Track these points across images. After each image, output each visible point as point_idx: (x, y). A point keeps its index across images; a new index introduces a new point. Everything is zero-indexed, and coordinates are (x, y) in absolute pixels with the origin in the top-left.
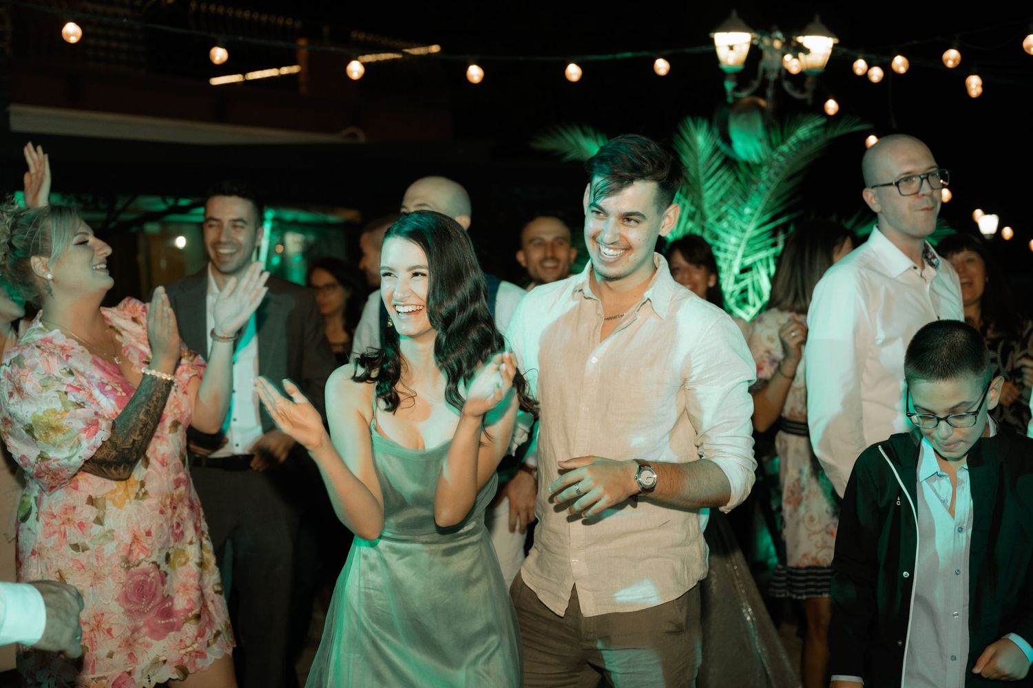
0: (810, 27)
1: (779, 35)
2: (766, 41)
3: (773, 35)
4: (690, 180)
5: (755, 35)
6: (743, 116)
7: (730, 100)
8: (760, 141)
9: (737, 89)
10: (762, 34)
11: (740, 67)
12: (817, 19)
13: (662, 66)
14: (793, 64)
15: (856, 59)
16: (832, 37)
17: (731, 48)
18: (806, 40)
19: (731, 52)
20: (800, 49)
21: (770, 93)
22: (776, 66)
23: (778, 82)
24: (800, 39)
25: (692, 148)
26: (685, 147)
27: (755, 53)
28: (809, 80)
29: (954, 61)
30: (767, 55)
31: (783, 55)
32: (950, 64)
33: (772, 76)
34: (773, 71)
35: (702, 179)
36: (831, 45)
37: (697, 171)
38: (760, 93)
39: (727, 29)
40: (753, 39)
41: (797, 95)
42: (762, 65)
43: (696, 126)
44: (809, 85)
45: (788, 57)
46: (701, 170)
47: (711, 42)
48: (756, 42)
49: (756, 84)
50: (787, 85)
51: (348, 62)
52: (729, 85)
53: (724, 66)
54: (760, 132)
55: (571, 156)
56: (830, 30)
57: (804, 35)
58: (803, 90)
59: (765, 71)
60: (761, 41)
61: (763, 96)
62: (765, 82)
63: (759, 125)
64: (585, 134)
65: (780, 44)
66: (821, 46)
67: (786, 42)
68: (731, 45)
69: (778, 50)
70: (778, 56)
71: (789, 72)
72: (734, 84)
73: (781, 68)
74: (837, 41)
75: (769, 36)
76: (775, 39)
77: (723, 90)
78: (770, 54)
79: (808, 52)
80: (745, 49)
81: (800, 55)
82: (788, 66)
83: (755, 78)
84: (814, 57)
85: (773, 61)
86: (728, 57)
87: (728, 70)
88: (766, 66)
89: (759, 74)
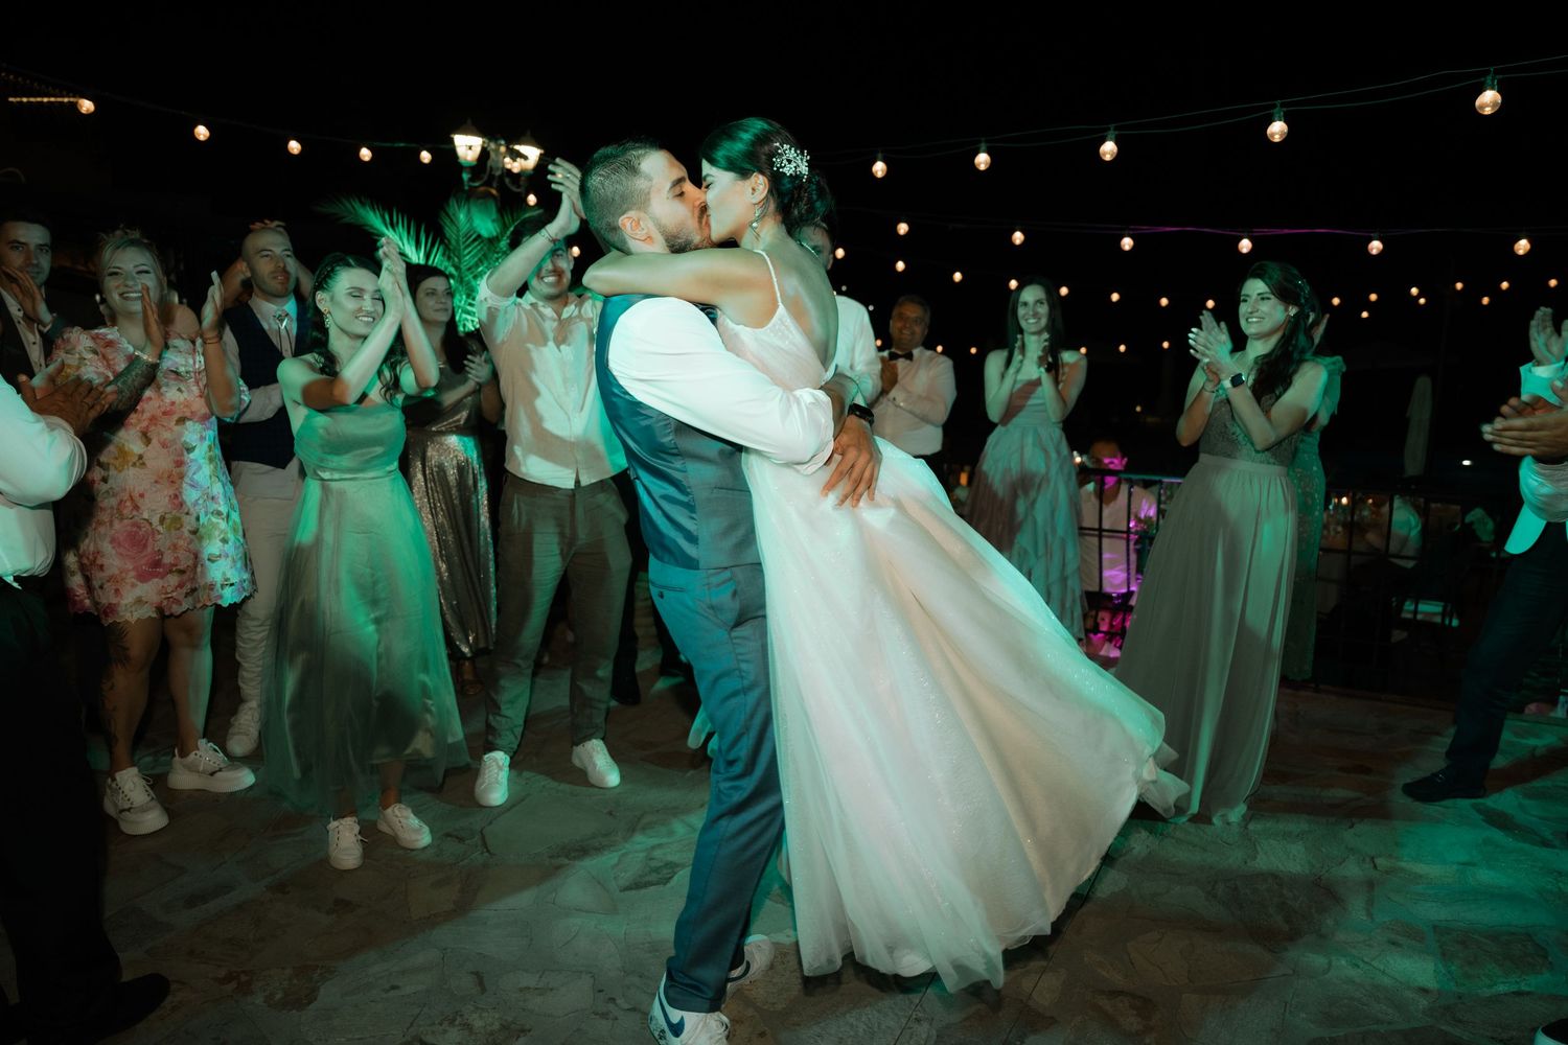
0: (523, 139)
1: (503, 142)
2: (493, 146)
3: (499, 142)
4: (451, 247)
5: (487, 141)
6: (480, 201)
7: (466, 188)
8: (493, 221)
9: (471, 180)
10: (490, 140)
11: (475, 163)
12: (528, 133)
13: (426, 157)
14: (516, 166)
16: (538, 148)
17: (470, 148)
18: (523, 149)
19: (470, 152)
20: (516, 155)
21: (495, 185)
22: (500, 165)
23: (501, 177)
24: (517, 147)
25: (453, 221)
26: (448, 222)
27: (485, 153)
28: (523, 178)
30: (493, 155)
31: (505, 158)
33: (498, 173)
34: (498, 169)
35: (462, 247)
36: (538, 154)
37: (457, 241)
38: (488, 184)
39: (466, 133)
40: (484, 142)
41: (514, 189)
42: (489, 163)
43: (459, 207)
44: (522, 181)
45: (507, 160)
46: (461, 240)
47: (453, 141)
48: (486, 145)
49: (486, 178)
50: (507, 180)
51: (195, 126)
52: (465, 176)
53: (462, 160)
54: (494, 215)
55: (347, 220)
56: (538, 144)
57: (520, 144)
58: (519, 187)
60: (489, 145)
61: (491, 186)
62: (491, 177)
63: (494, 209)
64: (363, 204)
65: (503, 149)
66: (532, 154)
67: (508, 148)
68: (467, 146)
69: (501, 154)
70: (501, 158)
71: (509, 171)
72: (469, 176)
73: (503, 167)
74: (542, 152)
75: (496, 143)
76: (501, 145)
77: (461, 179)
78: (497, 155)
79: (526, 158)
80: (477, 150)
81: (518, 159)
82: (508, 166)
83: (485, 172)
84: (528, 161)
85: (498, 161)
86: (467, 155)
87: (465, 165)
88: (494, 165)
89: (488, 171)
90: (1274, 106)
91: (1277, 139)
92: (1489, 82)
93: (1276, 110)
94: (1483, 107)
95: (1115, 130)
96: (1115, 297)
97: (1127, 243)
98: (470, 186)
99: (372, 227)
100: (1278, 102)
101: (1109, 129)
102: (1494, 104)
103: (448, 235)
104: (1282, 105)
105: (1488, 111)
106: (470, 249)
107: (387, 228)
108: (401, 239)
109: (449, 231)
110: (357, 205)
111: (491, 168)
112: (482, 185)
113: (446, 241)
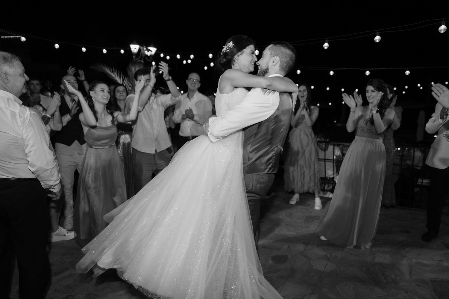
0: (151, 45)
1: (145, 47)
2: (142, 48)
5: (140, 46)
6: (138, 64)
7: (134, 60)
9: (136, 58)
11: (137, 53)
13: (122, 51)
14: (148, 54)
15: (161, 54)
18: (151, 48)
20: (149, 50)
21: (143, 59)
23: (144, 57)
24: (149, 48)
25: (131, 71)
26: (129, 70)
27: (140, 50)
28: (151, 57)
30: (142, 51)
36: (155, 50)
38: (141, 59)
41: (148, 60)
42: (141, 53)
43: (132, 66)
45: (146, 52)
47: (130, 47)
48: (140, 48)
49: (140, 57)
50: (146, 58)
52: (134, 57)
55: (99, 71)
56: (156, 47)
58: (150, 59)
62: (142, 57)
65: (145, 49)
66: (153, 50)
68: (135, 48)
70: (144, 51)
72: (135, 57)
73: (145, 54)
74: (157, 49)
76: (144, 47)
77: (133, 58)
79: (152, 51)
80: (137, 49)
81: (150, 52)
82: (147, 54)
86: (134, 51)
87: (134, 54)
89: (141, 55)
90: (376, 32)
91: (377, 41)
92: (443, 23)
93: (377, 33)
94: (441, 30)
95: (328, 39)
96: (328, 89)
97: (332, 73)
99: (107, 72)
100: (378, 30)
101: (326, 39)
102: (444, 30)
103: (129, 74)
104: (379, 31)
105: (442, 32)
107: (111, 72)
108: (115, 76)
109: (129, 73)
110: (102, 67)
111: (142, 54)
112: (139, 59)
113: (129, 76)
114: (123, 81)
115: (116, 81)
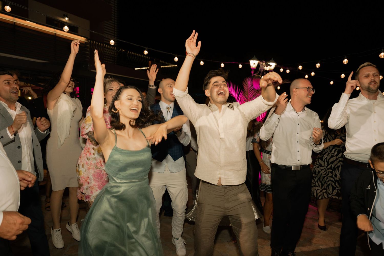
0: (270, 61)
1: (264, 62)
2: (261, 63)
3: (263, 62)
6: (256, 79)
7: (252, 76)
9: (254, 73)
11: (256, 68)
12: (272, 59)
13: (240, 66)
15: (281, 68)
16: (275, 63)
17: (254, 64)
22: (263, 69)
23: (263, 72)
24: (269, 63)
25: (247, 84)
26: (245, 84)
27: (259, 65)
29: (318, 66)
30: (261, 66)
31: (265, 66)
32: (317, 67)
34: (262, 70)
35: (249, 92)
36: (275, 65)
39: (253, 60)
40: (259, 62)
42: (260, 68)
45: (265, 67)
47: (249, 62)
48: (259, 63)
52: (252, 72)
53: (252, 68)
56: (275, 62)
57: (269, 62)
59: (260, 70)
60: (260, 63)
61: (260, 75)
62: (260, 72)
65: (264, 64)
66: (273, 65)
67: (266, 63)
68: (254, 63)
69: (263, 65)
70: (263, 66)
71: (266, 70)
73: (264, 69)
74: (276, 64)
75: (262, 62)
78: (262, 66)
79: (271, 66)
80: (256, 64)
81: (269, 66)
82: (265, 69)
83: (258, 71)
84: (271, 67)
85: (262, 68)
86: (253, 66)
88: (261, 69)
89: (259, 70)
98: (254, 75)
103: (245, 89)
106: (251, 92)
109: (245, 87)
112: (257, 74)
113: (244, 90)
114: (238, 95)
115: (232, 96)
